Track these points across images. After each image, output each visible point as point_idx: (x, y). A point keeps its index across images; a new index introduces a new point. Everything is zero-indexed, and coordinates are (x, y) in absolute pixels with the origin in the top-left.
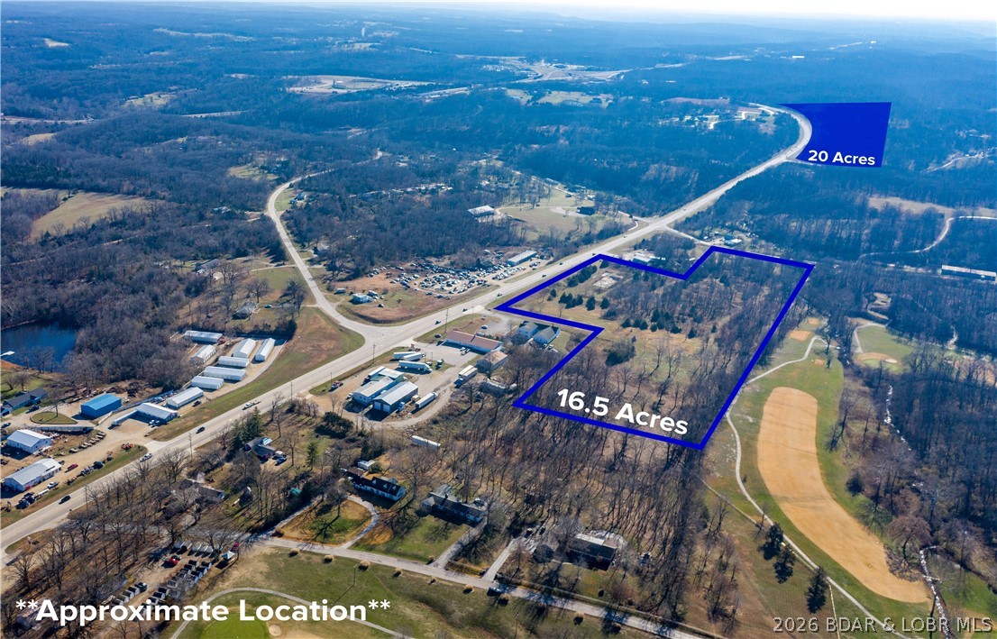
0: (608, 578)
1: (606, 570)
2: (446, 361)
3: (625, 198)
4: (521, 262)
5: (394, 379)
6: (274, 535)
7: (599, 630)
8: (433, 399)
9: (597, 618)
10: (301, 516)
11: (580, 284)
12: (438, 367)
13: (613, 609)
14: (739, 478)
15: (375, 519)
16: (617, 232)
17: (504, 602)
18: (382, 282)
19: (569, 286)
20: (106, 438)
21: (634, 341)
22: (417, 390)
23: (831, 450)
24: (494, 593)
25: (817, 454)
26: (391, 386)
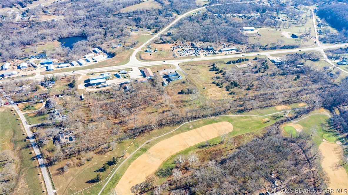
2: (130, 76)
4: (226, 51)
6: (17, 105)
7: (31, 157)
8: (107, 86)
9: (36, 154)
11: (232, 64)
12: (125, 77)
13: (42, 155)
14: (147, 142)
15: (39, 110)
16: (292, 47)
17: (25, 141)
18: (167, 47)
19: (226, 64)
20: (35, 70)
21: (204, 89)
22: (105, 82)
23: (198, 148)
24: (28, 138)
25: (190, 147)
26: (101, 78)
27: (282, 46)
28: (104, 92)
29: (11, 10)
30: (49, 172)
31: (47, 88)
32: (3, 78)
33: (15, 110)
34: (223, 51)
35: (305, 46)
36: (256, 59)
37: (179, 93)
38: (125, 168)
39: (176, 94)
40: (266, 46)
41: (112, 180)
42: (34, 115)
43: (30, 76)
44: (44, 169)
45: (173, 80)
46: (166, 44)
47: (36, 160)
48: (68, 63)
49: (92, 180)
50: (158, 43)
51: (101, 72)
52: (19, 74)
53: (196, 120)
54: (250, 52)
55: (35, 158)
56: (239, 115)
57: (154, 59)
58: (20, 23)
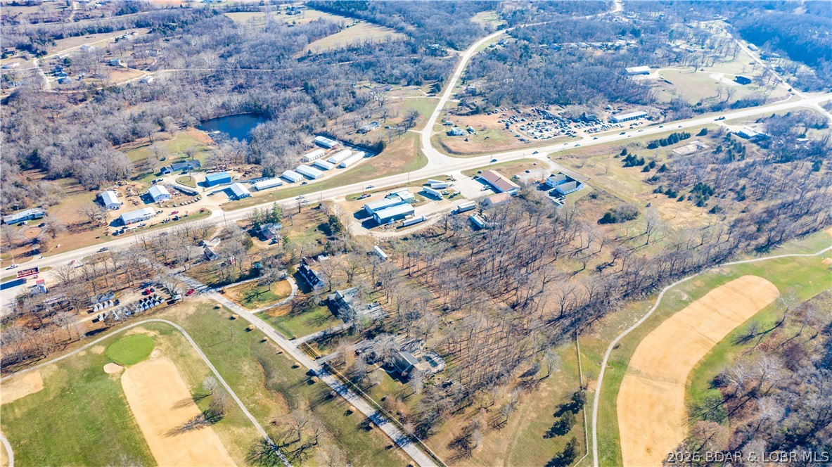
0: (400, 389)
1: (403, 383)
2: (462, 194)
3: (812, 71)
4: (625, 120)
5: (403, 200)
6: (219, 292)
7: (357, 424)
8: (423, 220)
9: (364, 415)
10: (248, 283)
11: (660, 147)
12: (451, 197)
13: (382, 413)
14: (613, 344)
15: (290, 298)
16: (756, 103)
17: (312, 382)
18: (491, 121)
19: (648, 148)
20: (199, 201)
21: (648, 206)
22: (413, 212)
23: (737, 343)
24: (311, 373)
25: (718, 344)
26: (397, 204)
27: (732, 101)
28: (423, 236)
29: (12, 63)
30: (433, 457)
31: (270, 241)
32: (125, 230)
33: (224, 307)
34: (621, 121)
35: (777, 99)
36: (704, 133)
37: (602, 222)
38: (609, 417)
39: (595, 224)
40: (699, 104)
41: (602, 452)
42: (285, 312)
43: (194, 217)
44: (411, 449)
45: (568, 192)
46: (482, 115)
47: (375, 430)
48: (274, 176)
49: (553, 460)
50: (464, 115)
51: (386, 190)
52: (160, 214)
53: (683, 280)
54: (677, 119)
55: (371, 425)
56: (765, 258)
57: (484, 151)
58: (62, 92)
